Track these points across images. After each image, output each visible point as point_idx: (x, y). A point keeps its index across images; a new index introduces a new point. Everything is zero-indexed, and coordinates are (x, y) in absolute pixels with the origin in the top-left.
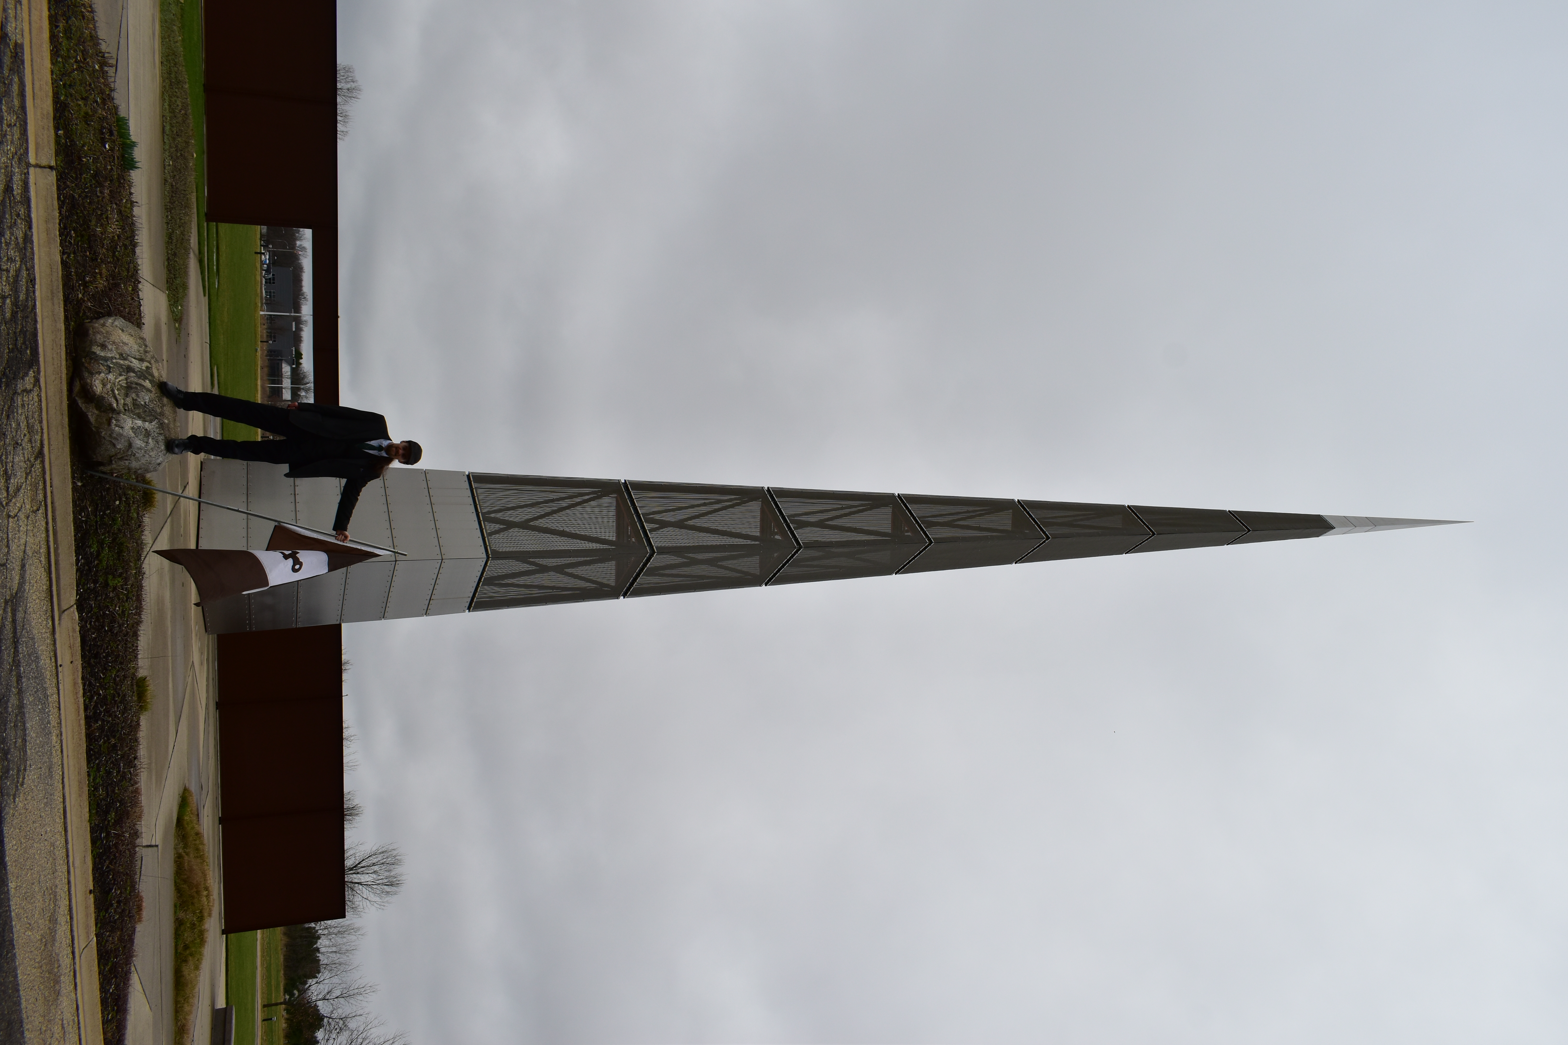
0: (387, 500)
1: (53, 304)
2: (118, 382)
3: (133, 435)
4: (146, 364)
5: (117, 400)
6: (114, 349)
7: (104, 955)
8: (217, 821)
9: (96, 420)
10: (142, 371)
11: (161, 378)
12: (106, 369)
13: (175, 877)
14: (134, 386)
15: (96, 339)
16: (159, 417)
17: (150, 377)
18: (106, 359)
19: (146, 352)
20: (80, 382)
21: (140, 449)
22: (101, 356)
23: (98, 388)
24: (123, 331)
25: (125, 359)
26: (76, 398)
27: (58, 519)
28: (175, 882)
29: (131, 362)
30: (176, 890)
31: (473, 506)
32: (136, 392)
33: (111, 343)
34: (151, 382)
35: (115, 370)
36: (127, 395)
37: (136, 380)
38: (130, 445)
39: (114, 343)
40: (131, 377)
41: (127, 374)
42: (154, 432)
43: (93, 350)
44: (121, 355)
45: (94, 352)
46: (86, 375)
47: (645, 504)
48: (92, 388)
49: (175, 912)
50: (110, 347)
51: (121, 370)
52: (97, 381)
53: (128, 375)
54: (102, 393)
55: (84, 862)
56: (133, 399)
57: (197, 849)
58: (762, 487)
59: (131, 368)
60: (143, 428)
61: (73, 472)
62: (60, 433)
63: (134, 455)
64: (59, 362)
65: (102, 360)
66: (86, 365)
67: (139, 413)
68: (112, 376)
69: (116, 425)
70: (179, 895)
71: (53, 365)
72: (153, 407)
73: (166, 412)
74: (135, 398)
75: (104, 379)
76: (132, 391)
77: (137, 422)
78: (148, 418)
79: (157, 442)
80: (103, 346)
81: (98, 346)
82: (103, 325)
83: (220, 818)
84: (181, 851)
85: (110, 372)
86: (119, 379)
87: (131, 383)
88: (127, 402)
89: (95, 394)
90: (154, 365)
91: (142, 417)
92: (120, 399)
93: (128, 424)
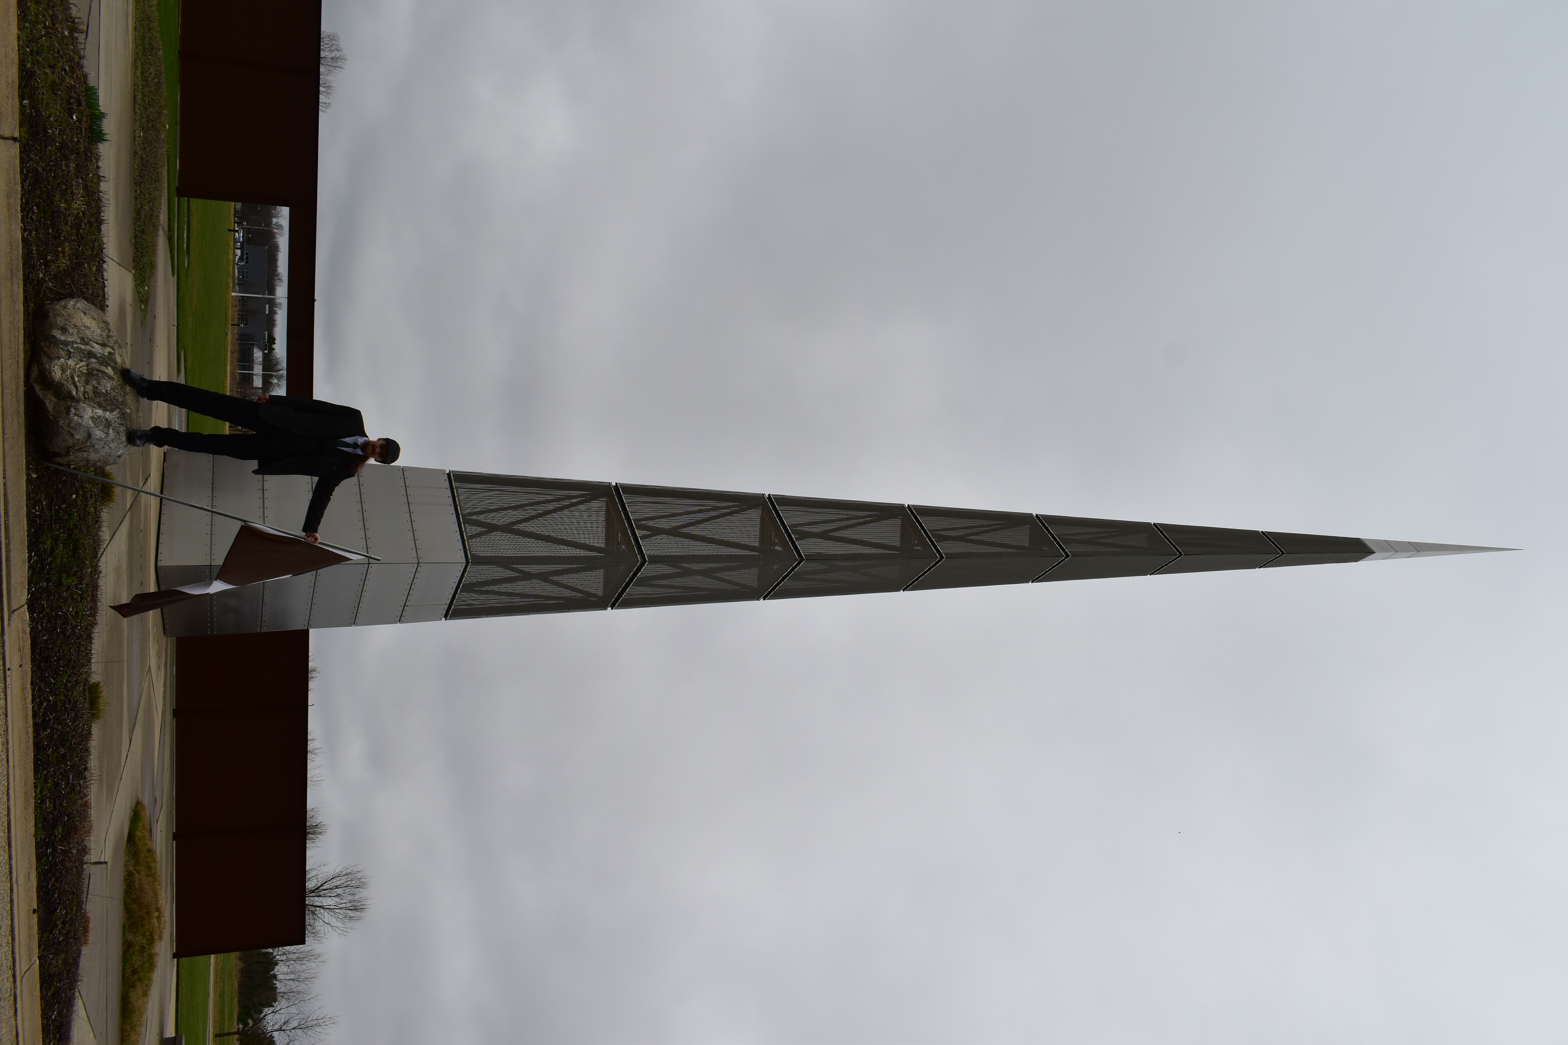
0: (361, 498)
1: (12, 284)
2: (78, 369)
3: (92, 425)
4: (108, 350)
5: (76, 388)
6: (75, 333)
7: (46, 979)
8: (171, 837)
9: (54, 408)
10: (104, 357)
11: (124, 365)
12: (66, 354)
13: (124, 896)
14: (95, 372)
15: (56, 322)
16: (121, 406)
17: (112, 364)
18: (66, 343)
19: (109, 336)
20: (38, 367)
21: (100, 440)
22: (61, 340)
23: (57, 374)
24: (85, 313)
25: (87, 344)
26: (34, 384)
27: (11, 513)
28: (125, 902)
29: (93, 347)
30: (125, 910)
31: (453, 507)
32: (97, 379)
33: (72, 326)
34: (113, 368)
35: (75, 355)
36: (87, 382)
37: (97, 366)
38: (89, 436)
39: (75, 326)
40: (92, 363)
42: (115, 422)
43: (53, 334)
44: (82, 339)
45: (53, 336)
46: (45, 359)
47: (637, 510)
48: (50, 374)
49: (124, 934)
50: (71, 331)
51: (82, 356)
52: (56, 367)
53: (89, 361)
54: (61, 380)
55: (29, 879)
56: (94, 387)
57: (149, 868)
58: (763, 494)
59: (93, 353)
60: (104, 418)
61: (28, 463)
62: (15, 421)
63: (93, 447)
64: (17, 346)
65: (62, 344)
66: (45, 349)
67: (100, 402)
68: (72, 362)
69: (75, 414)
70: (128, 915)
71: (10, 348)
72: (115, 396)
73: (129, 401)
74: (96, 385)
75: (64, 365)
76: (93, 378)
77: (97, 411)
78: (109, 407)
79: (118, 433)
80: (64, 330)
81: (58, 329)
82: (65, 307)
83: (174, 833)
84: (131, 868)
85: (70, 357)
86: (80, 365)
87: (92, 369)
88: (87, 390)
89: (54, 381)
90: (117, 351)
91: (103, 406)
92: (80, 386)
93: (88, 414)
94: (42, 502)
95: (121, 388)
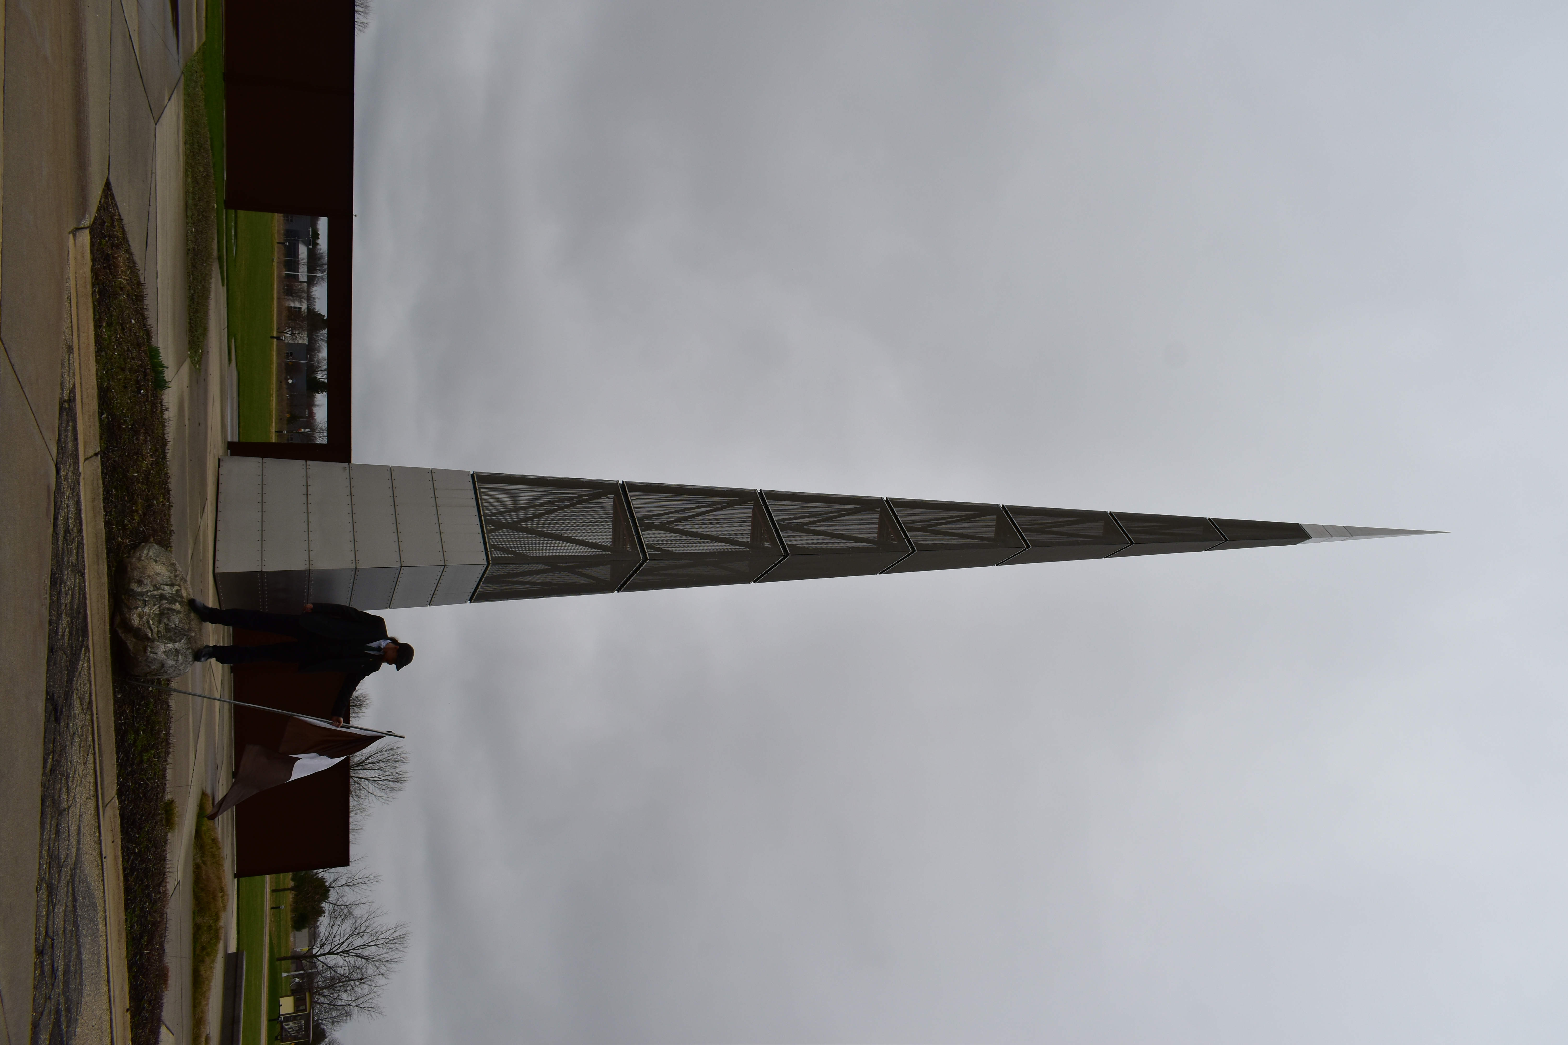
0: (394, 501)
1: (98, 565)
2: (152, 613)
3: (165, 657)
4: (176, 588)
5: (152, 630)
6: (149, 583)
9: (134, 647)
10: (172, 596)
12: (143, 603)
13: (194, 886)
14: (166, 612)
15: (133, 576)
16: (187, 633)
17: (179, 599)
18: (142, 594)
19: (176, 576)
20: (120, 616)
21: (172, 667)
22: (138, 592)
23: (136, 621)
24: (156, 561)
25: (158, 589)
26: (117, 629)
27: (102, 734)
28: (194, 891)
29: (163, 590)
30: (194, 898)
31: (476, 508)
32: (167, 617)
33: (146, 577)
34: (180, 603)
35: (149, 602)
36: (160, 622)
37: (167, 606)
38: (163, 666)
39: (149, 576)
40: (163, 604)
41: (160, 602)
42: (183, 648)
43: (132, 587)
44: (155, 586)
45: (132, 589)
46: (126, 610)
47: (642, 508)
48: (131, 622)
49: (194, 919)
50: (145, 582)
51: (155, 600)
52: (135, 615)
54: (139, 626)
55: (123, 989)
56: (165, 624)
57: (214, 856)
58: (755, 490)
59: (164, 595)
60: (174, 649)
61: (114, 688)
63: (166, 672)
65: (139, 595)
66: (126, 601)
67: (170, 636)
68: (147, 609)
69: (151, 652)
70: (197, 902)
71: (98, 613)
72: (182, 627)
73: (193, 626)
74: (167, 623)
75: (140, 612)
76: (164, 617)
77: (168, 645)
78: (178, 639)
79: (186, 657)
81: (135, 582)
82: (140, 559)
83: (233, 772)
84: (199, 861)
85: (146, 605)
86: (153, 610)
87: (164, 610)
88: (160, 629)
89: (133, 627)
90: (183, 587)
91: (173, 640)
92: (154, 628)
93: (161, 650)
94: (126, 711)
95: (187, 618)
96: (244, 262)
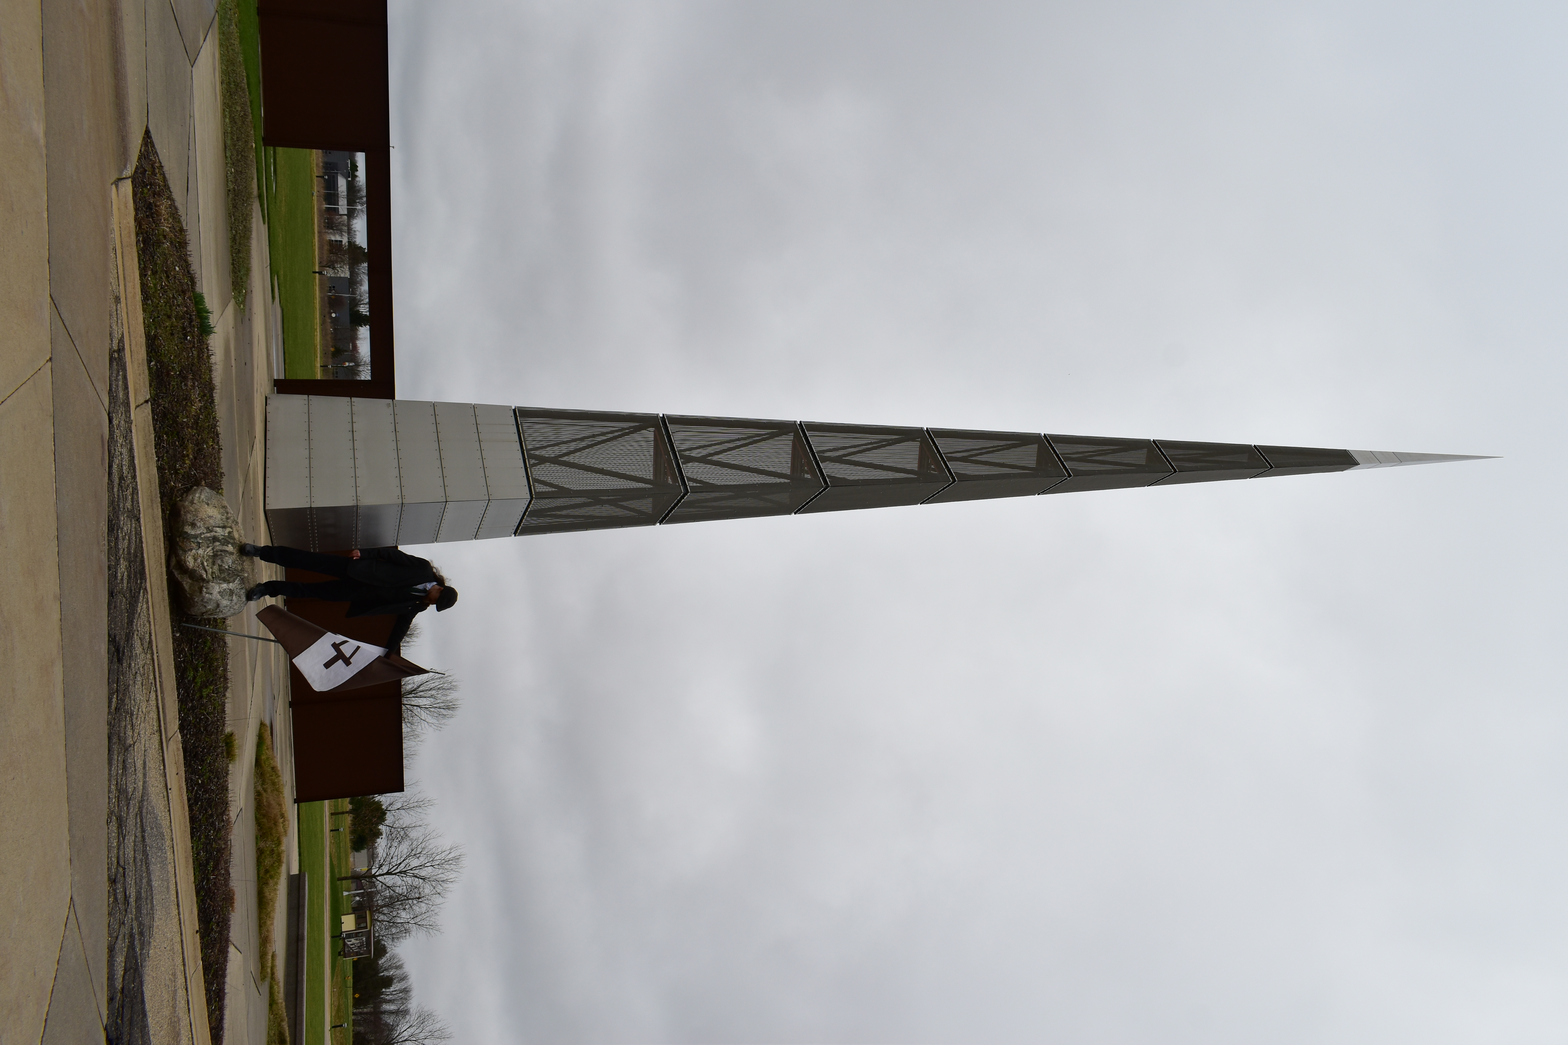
0: (438, 437)
1: (153, 509)
2: (207, 554)
3: (220, 598)
4: (228, 530)
5: (206, 571)
6: (202, 525)
9: (190, 588)
10: (225, 538)
11: (241, 538)
12: (197, 545)
14: (219, 553)
15: (187, 519)
16: (240, 574)
17: (232, 541)
18: (196, 536)
19: (227, 518)
20: (176, 558)
22: (192, 534)
23: (190, 563)
24: (208, 504)
25: (211, 531)
26: (173, 570)
27: (163, 671)
28: (256, 817)
29: (216, 532)
30: (256, 824)
31: (518, 443)
32: (221, 558)
33: (199, 520)
34: (233, 545)
35: (203, 544)
36: (214, 563)
37: (220, 548)
38: (218, 606)
39: (202, 519)
40: (217, 546)
41: (213, 544)
42: (237, 589)
43: (185, 530)
44: (208, 528)
45: (185, 532)
46: (181, 552)
47: (680, 439)
48: (186, 564)
49: (257, 843)
50: (198, 525)
51: (209, 542)
52: (190, 557)
54: (194, 567)
57: (274, 784)
58: (795, 422)
59: (217, 537)
60: (228, 589)
61: (173, 627)
62: (162, 606)
64: (159, 552)
65: (193, 538)
66: (180, 544)
67: (224, 577)
68: (201, 551)
69: (206, 593)
70: (259, 828)
72: (235, 568)
73: (246, 567)
75: (195, 554)
76: (218, 558)
77: (223, 586)
78: (232, 579)
79: (240, 597)
80: (193, 525)
81: (189, 525)
82: (192, 502)
83: (290, 702)
84: (260, 788)
85: (200, 547)
86: (207, 551)
87: (217, 551)
88: (214, 570)
89: (188, 568)
90: (234, 529)
91: (227, 580)
92: (209, 569)
93: (216, 591)
94: (185, 650)
95: (240, 559)
96: (284, 199)
